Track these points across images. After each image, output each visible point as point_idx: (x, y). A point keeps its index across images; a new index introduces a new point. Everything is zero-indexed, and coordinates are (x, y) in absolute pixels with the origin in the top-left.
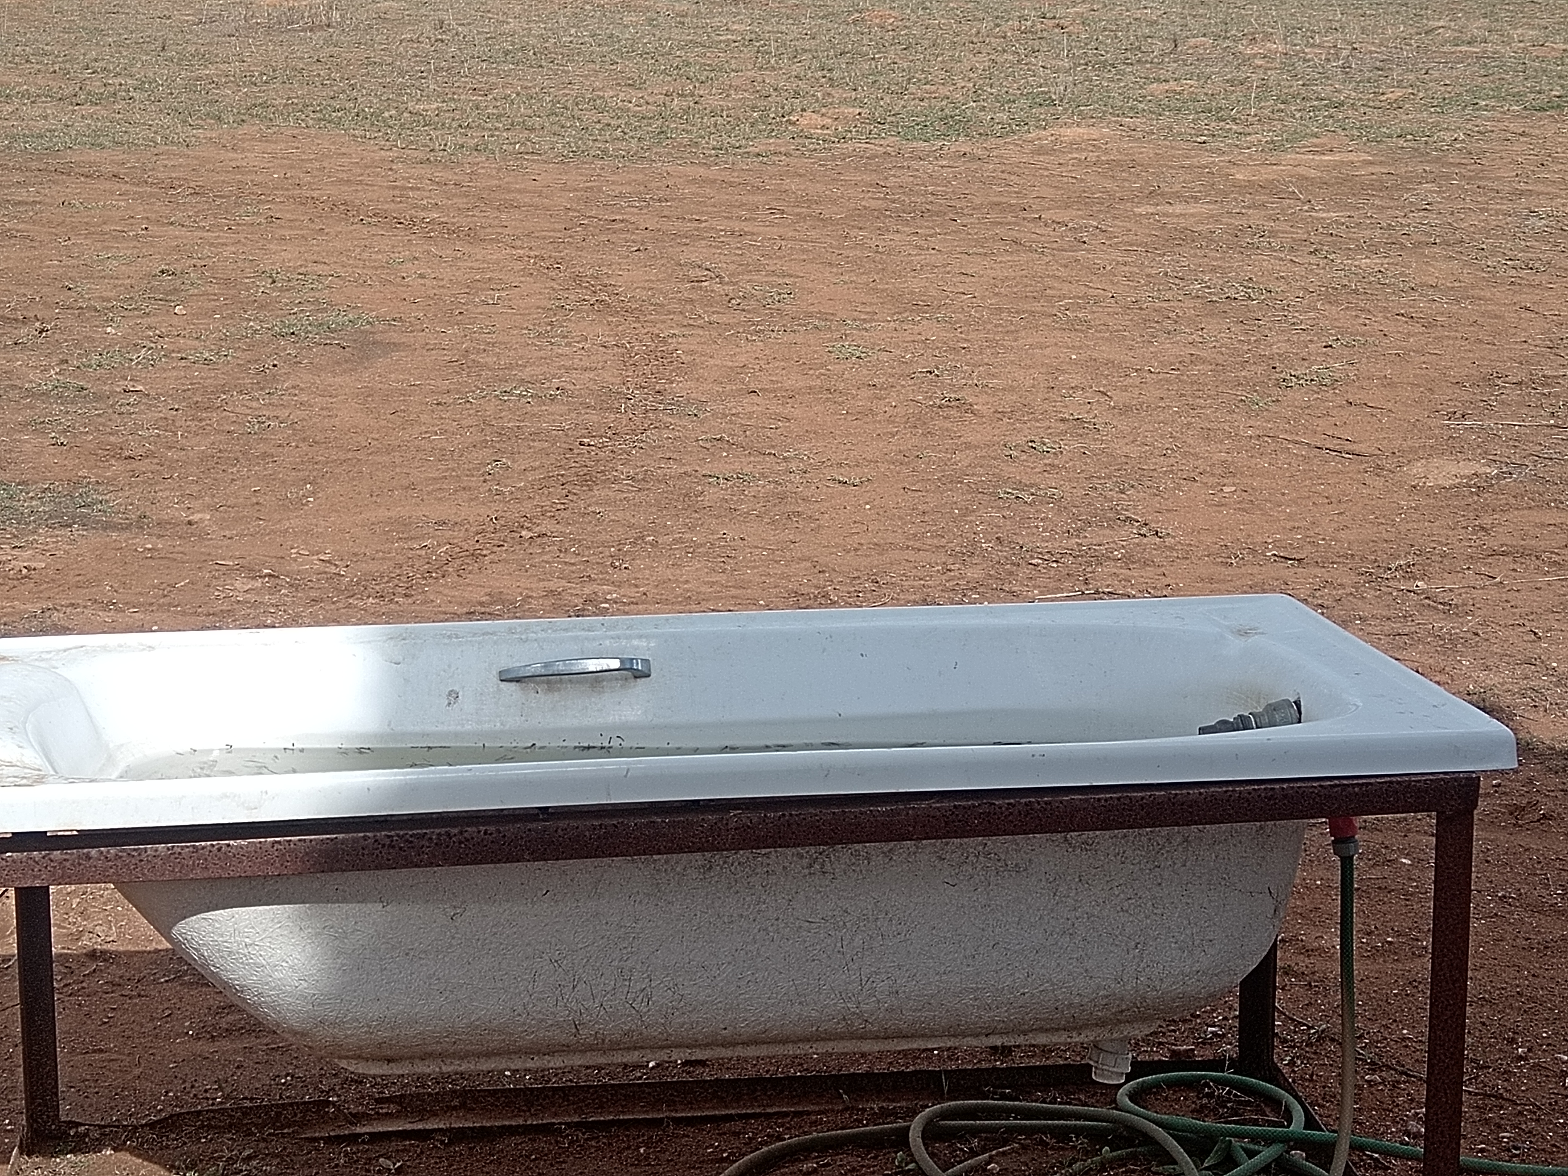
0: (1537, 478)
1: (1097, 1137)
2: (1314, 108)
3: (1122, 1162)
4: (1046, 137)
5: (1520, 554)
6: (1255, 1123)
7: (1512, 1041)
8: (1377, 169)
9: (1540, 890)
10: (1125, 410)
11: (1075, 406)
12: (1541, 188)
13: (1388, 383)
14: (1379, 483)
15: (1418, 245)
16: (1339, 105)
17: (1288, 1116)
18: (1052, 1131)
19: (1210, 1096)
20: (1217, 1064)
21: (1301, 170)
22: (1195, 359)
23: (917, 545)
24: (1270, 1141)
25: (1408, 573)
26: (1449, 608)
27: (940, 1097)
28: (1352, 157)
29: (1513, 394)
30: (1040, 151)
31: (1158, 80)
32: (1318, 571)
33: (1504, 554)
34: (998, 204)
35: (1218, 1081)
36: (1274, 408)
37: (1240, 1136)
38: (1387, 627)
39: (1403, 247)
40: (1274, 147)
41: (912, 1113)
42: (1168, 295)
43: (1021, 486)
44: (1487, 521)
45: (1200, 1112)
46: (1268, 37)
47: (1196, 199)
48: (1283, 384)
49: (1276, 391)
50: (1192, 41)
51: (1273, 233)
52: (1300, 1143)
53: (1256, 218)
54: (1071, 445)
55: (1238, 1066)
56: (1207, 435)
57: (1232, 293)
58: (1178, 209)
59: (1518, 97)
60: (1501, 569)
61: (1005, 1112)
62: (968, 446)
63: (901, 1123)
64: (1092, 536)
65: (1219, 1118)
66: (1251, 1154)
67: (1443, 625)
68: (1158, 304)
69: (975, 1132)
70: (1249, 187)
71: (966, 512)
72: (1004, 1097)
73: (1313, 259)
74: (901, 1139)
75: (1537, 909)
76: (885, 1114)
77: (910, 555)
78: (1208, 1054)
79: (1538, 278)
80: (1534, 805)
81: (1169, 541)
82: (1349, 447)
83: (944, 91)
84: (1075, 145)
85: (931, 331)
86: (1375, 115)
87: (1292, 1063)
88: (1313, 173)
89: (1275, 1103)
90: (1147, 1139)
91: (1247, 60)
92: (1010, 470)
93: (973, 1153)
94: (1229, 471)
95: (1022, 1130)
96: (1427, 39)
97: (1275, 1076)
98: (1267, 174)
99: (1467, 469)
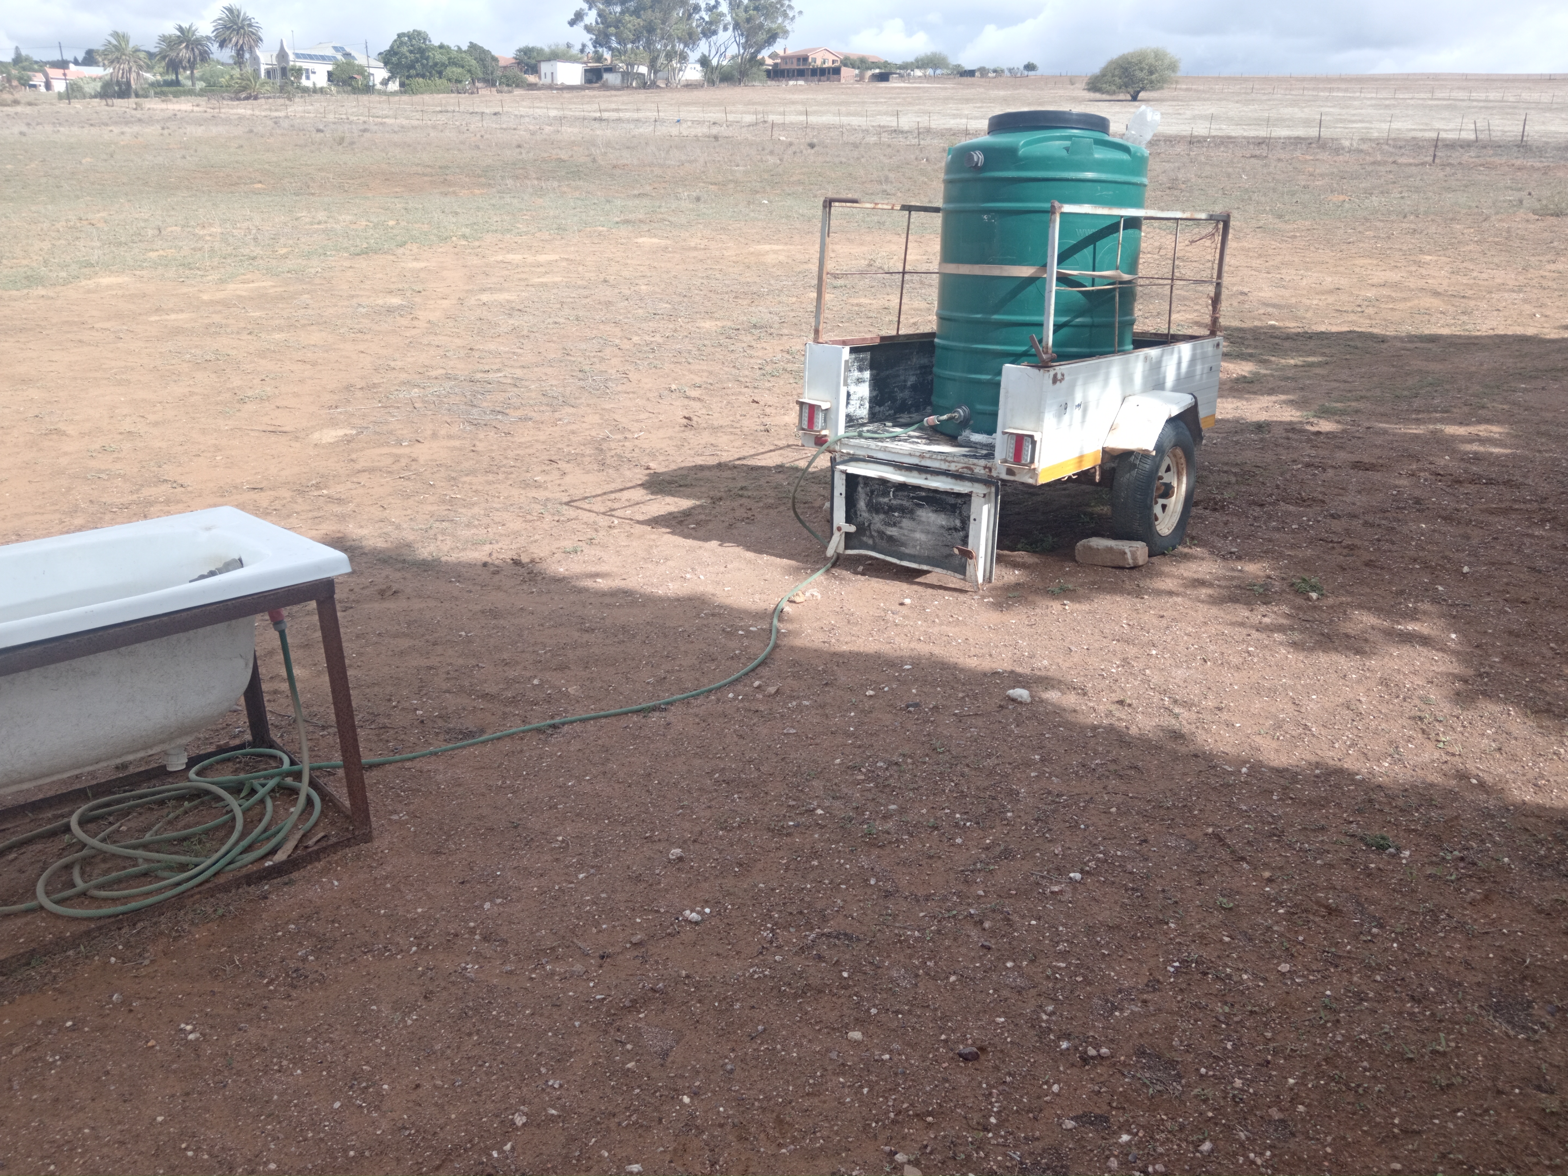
0: (376, 433)
1: (181, 798)
2: (241, 261)
3: (196, 807)
4: (91, 284)
5: (371, 470)
6: (266, 769)
7: (390, 700)
8: (278, 289)
9: (397, 627)
10: (156, 424)
11: (127, 426)
12: (361, 293)
13: (296, 395)
14: (298, 445)
15: (304, 326)
16: (254, 258)
17: (281, 762)
18: (155, 802)
19: (240, 762)
20: (242, 746)
21: (238, 292)
22: (192, 394)
23: (42, 511)
24: (272, 777)
25: (317, 486)
26: (340, 501)
27: (87, 799)
28: (264, 284)
29: (359, 394)
30: (89, 291)
31: (153, 250)
32: (272, 493)
33: (364, 471)
34: (67, 322)
35: (245, 755)
36: (238, 414)
37: (258, 778)
38: (310, 515)
39: (296, 327)
40: (222, 281)
41: (71, 813)
42: (173, 362)
43: (101, 471)
44: (354, 456)
45: (236, 771)
46: (211, 225)
47: (182, 311)
48: (242, 401)
49: (237, 406)
50: (170, 229)
51: (227, 326)
52: (289, 774)
53: (217, 318)
54: (127, 446)
55: (253, 745)
56: (203, 431)
57: (208, 358)
58: (173, 316)
59: (346, 249)
60: (363, 478)
61: (128, 799)
62: (66, 454)
63: (66, 820)
64: (146, 492)
65: (247, 772)
66: (263, 786)
67: (337, 509)
68: (168, 367)
69: (110, 814)
70: (212, 303)
71: (69, 489)
72: (125, 791)
73: (250, 337)
74: (67, 829)
75: (396, 636)
76: (56, 817)
77: (38, 517)
78: (237, 742)
79: (366, 337)
80: (390, 587)
81: (190, 489)
82: (280, 429)
83: (25, 262)
84: (109, 287)
85: (34, 393)
86: (274, 263)
87: (282, 736)
88: (244, 294)
89: (274, 757)
90: (207, 792)
91: (201, 238)
92: (93, 464)
93: (111, 824)
94: (218, 449)
95: (137, 806)
96: (296, 223)
97: (272, 745)
98: (219, 296)
99: (340, 432)
